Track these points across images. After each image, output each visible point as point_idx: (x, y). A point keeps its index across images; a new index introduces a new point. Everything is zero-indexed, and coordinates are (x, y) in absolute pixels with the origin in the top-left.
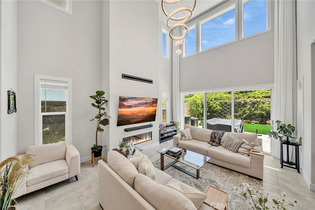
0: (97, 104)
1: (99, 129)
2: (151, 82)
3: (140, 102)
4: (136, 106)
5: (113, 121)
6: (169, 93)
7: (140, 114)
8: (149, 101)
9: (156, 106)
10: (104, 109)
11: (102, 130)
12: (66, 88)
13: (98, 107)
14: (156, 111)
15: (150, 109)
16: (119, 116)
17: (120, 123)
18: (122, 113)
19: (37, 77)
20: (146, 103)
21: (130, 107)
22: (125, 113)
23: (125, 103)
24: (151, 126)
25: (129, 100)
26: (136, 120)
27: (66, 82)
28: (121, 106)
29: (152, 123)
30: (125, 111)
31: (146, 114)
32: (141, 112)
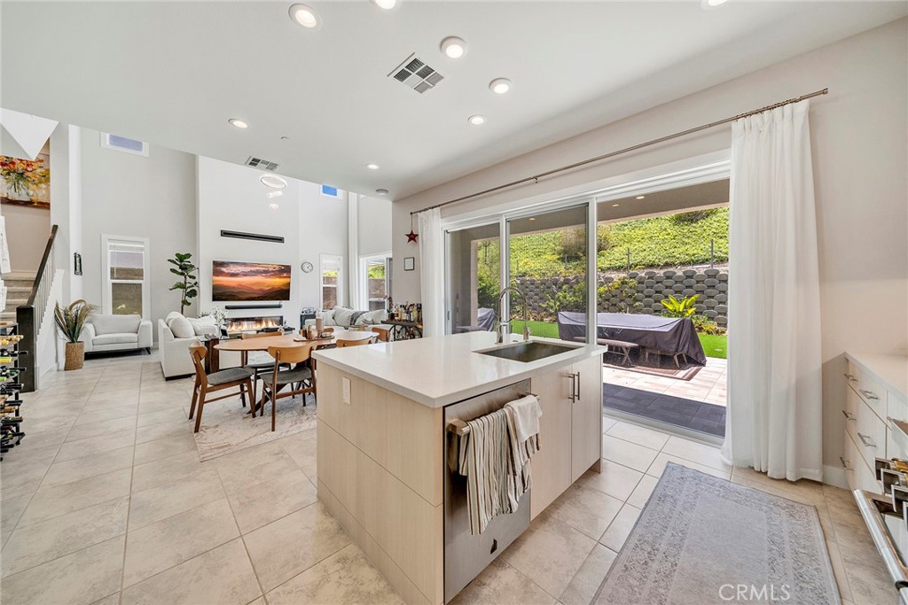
0: (180, 271)
1: (185, 302)
2: (280, 240)
3: (253, 269)
4: (245, 274)
5: (205, 292)
6: (341, 258)
7: (255, 288)
8: (271, 269)
9: (290, 277)
10: (194, 278)
11: (189, 304)
12: (142, 249)
13: (182, 274)
14: (289, 284)
15: (277, 282)
16: (215, 288)
17: (216, 298)
18: (221, 283)
19: (105, 237)
20: (265, 272)
21: (233, 275)
22: (226, 284)
23: (224, 269)
24: (279, 307)
25: (231, 266)
26: (248, 296)
27: (142, 243)
28: (216, 273)
29: (283, 303)
30: (223, 280)
31: (268, 288)
32: (258, 283)
